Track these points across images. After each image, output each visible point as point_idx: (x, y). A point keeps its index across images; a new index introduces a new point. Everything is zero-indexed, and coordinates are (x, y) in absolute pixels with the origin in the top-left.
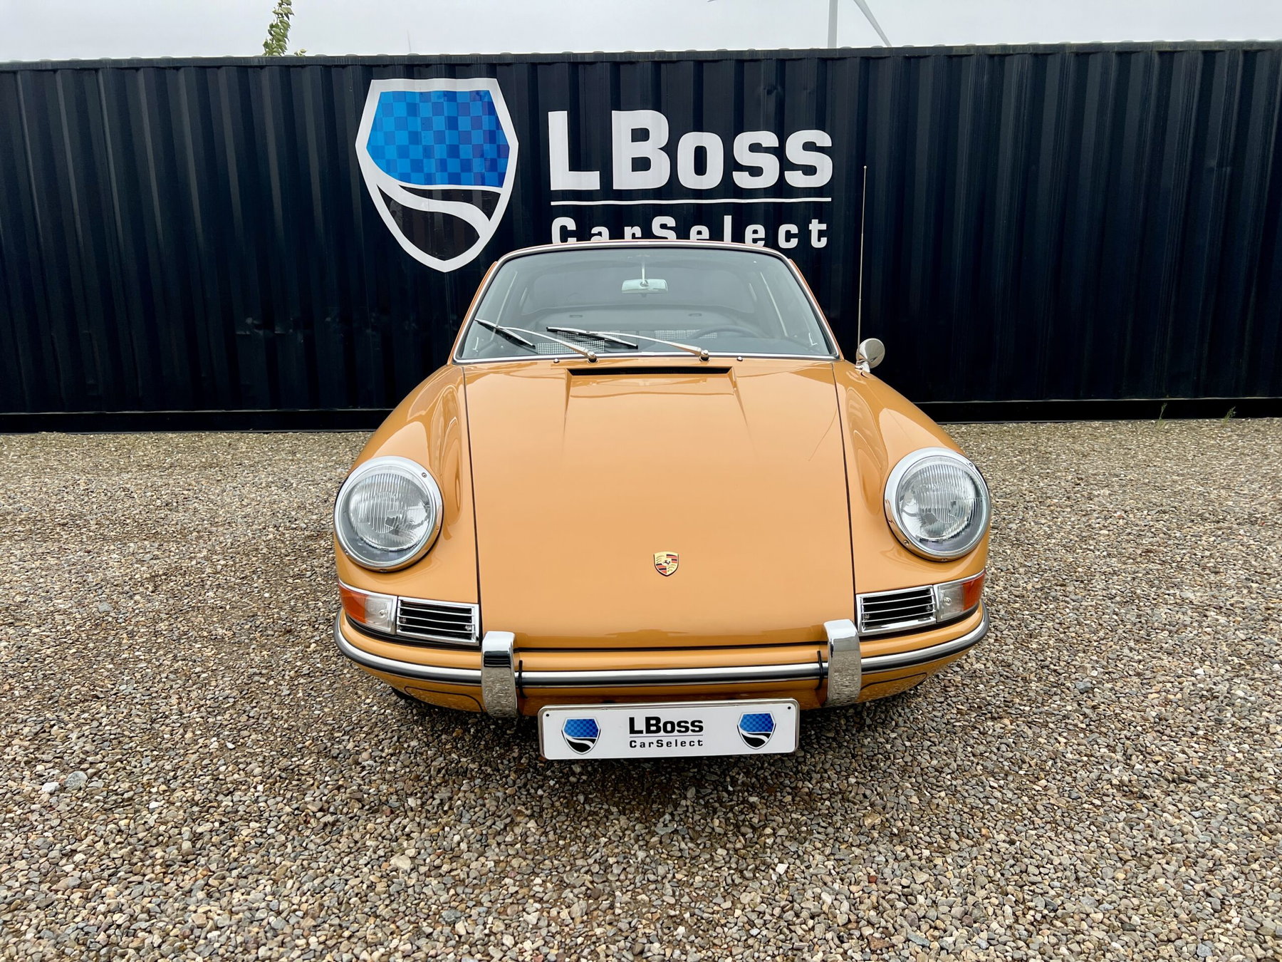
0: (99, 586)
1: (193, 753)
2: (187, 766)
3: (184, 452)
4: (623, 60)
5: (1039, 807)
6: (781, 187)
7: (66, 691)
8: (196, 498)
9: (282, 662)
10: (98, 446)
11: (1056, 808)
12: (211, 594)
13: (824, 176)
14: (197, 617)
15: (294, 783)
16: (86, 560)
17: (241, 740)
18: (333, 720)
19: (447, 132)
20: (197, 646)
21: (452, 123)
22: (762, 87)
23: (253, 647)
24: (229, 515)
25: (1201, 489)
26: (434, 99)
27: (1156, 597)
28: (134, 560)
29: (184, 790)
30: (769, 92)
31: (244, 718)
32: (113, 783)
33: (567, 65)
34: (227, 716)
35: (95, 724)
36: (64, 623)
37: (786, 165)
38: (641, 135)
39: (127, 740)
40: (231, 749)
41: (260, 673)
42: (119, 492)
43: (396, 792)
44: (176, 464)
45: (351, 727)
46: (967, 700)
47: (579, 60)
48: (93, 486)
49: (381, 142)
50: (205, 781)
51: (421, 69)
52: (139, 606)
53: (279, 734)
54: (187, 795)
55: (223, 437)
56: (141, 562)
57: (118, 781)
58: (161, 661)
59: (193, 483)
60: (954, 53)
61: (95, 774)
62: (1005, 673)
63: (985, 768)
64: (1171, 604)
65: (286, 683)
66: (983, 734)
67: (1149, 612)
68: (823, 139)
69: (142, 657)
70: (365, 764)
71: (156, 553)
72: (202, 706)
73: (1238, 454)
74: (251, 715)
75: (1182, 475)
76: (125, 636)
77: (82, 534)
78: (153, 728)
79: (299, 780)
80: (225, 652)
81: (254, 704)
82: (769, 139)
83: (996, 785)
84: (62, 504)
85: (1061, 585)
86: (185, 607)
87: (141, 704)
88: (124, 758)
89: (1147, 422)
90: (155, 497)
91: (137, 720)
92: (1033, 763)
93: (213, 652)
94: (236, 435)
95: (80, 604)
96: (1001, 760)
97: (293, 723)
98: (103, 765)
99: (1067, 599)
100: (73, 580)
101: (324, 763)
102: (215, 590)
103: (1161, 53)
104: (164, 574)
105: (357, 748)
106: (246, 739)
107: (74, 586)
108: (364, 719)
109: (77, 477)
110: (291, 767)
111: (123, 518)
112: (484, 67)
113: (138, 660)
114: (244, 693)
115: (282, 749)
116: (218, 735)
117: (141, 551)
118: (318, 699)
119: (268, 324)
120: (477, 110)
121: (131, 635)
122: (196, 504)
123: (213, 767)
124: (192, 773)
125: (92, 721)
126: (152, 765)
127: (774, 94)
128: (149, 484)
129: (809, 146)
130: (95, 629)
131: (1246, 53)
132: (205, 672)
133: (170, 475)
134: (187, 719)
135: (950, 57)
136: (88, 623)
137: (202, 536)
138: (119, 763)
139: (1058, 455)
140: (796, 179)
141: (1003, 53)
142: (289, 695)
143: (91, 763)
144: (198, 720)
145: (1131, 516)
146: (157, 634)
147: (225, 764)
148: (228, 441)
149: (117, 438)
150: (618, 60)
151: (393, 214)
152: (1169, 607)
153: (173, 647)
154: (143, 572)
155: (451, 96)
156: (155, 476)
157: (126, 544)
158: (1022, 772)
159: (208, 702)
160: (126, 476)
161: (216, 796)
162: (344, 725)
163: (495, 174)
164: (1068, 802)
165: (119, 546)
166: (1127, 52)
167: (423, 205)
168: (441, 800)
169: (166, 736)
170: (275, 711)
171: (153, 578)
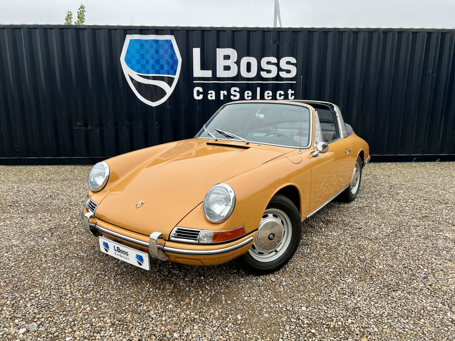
0: (29, 233)
1: (80, 313)
2: (79, 319)
3: (53, 174)
4: (221, 30)
5: (425, 332)
6: (278, 77)
7: (22, 283)
8: (62, 194)
9: (109, 268)
10: (19, 171)
11: (432, 332)
12: (75, 237)
13: (293, 74)
14: (71, 247)
15: (125, 326)
16: (22, 222)
17: (99, 306)
18: (135, 295)
19: (155, 55)
20: (73, 261)
21: (157, 52)
22: (271, 41)
23: (96, 261)
24: (76, 201)
25: (435, 190)
26: (150, 42)
27: (436, 236)
28: (42, 222)
29: (79, 331)
30: (274, 43)
31: (98, 295)
32: (48, 328)
33: (200, 31)
34: (91, 294)
35: (37, 299)
36: (17, 251)
37: (280, 69)
38: (227, 57)
39: (51, 307)
40: (95, 310)
41: (101, 274)
42: (31, 191)
43: (168, 330)
44: (51, 179)
45: (143, 299)
46: (382, 282)
47: (205, 29)
48: (20, 189)
49: (130, 58)
50: (87, 327)
51: (146, 31)
52: (46, 242)
53: (114, 302)
54: (81, 334)
55: (68, 167)
56: (44, 222)
57: (51, 327)
58: (60, 268)
59: (60, 188)
60: (340, 31)
61: (40, 324)
62: (392, 270)
63: (398, 314)
64: (442, 239)
65: (112, 278)
66: (393, 298)
67: (436, 242)
68: (293, 60)
69: (51, 266)
70: (152, 316)
71: (50, 218)
72: (80, 289)
73: (442, 176)
74: (101, 293)
75: (427, 184)
76: (43, 256)
77: (18, 210)
78: (61, 301)
79: (126, 325)
80: (85, 264)
81: (102, 288)
82: (274, 60)
83: (405, 322)
84: (9, 196)
85: (400, 231)
86: (66, 243)
87: (55, 289)
88: (52, 315)
89: (407, 163)
90: (45, 193)
91: (54, 297)
92: (416, 311)
93: (80, 264)
94: (73, 167)
95: (22, 242)
96: (403, 310)
97: (119, 297)
98: (43, 319)
99: (404, 237)
100: (18, 231)
101: (136, 316)
102: (76, 235)
103: (413, 32)
104: (55, 228)
105: (147, 309)
106: (101, 305)
107: (19, 233)
108: (148, 295)
109: (13, 185)
110: (122, 319)
111: (34, 203)
112: (169, 31)
113: (50, 268)
114: (96, 283)
115: (117, 310)
116: (89, 304)
117: (44, 217)
118: (127, 286)
119: (86, 125)
120: (166, 46)
121: (45, 256)
122: (62, 197)
123: (89, 319)
124: (81, 323)
125: (35, 297)
126: (64, 319)
127: (276, 44)
128: (42, 188)
129: (288, 63)
130: (30, 253)
131: (442, 33)
132: (78, 273)
133: (50, 184)
134: (75, 296)
135: (339, 32)
136: (27, 251)
137: (67, 211)
138: (50, 319)
139: (380, 176)
140: (283, 75)
141: (358, 31)
142: (115, 283)
143: (38, 318)
144: (79, 296)
145: (415, 201)
146: (56, 255)
147: (94, 318)
148: (70, 169)
149: (27, 168)
150: (219, 30)
151: (134, 84)
152: (442, 240)
153: (63, 261)
154: (46, 227)
155: (157, 41)
156: (44, 184)
157: (37, 214)
158: (413, 316)
159: (82, 288)
160: (33, 184)
161: (93, 334)
162: (140, 298)
163: (173, 71)
164: (435, 329)
165: (35, 215)
166: (401, 32)
167: (145, 81)
168: (187, 333)
169: (67, 305)
170: (111, 292)
171: (50, 230)
